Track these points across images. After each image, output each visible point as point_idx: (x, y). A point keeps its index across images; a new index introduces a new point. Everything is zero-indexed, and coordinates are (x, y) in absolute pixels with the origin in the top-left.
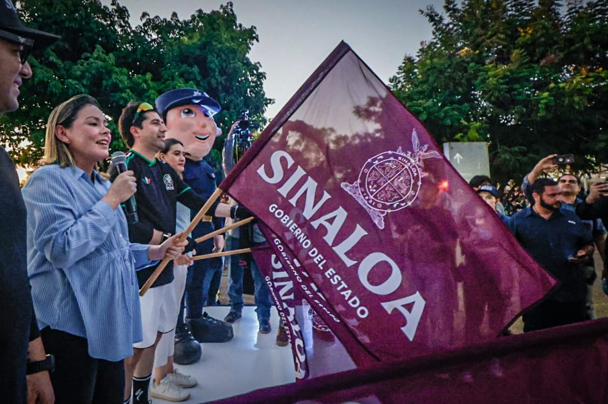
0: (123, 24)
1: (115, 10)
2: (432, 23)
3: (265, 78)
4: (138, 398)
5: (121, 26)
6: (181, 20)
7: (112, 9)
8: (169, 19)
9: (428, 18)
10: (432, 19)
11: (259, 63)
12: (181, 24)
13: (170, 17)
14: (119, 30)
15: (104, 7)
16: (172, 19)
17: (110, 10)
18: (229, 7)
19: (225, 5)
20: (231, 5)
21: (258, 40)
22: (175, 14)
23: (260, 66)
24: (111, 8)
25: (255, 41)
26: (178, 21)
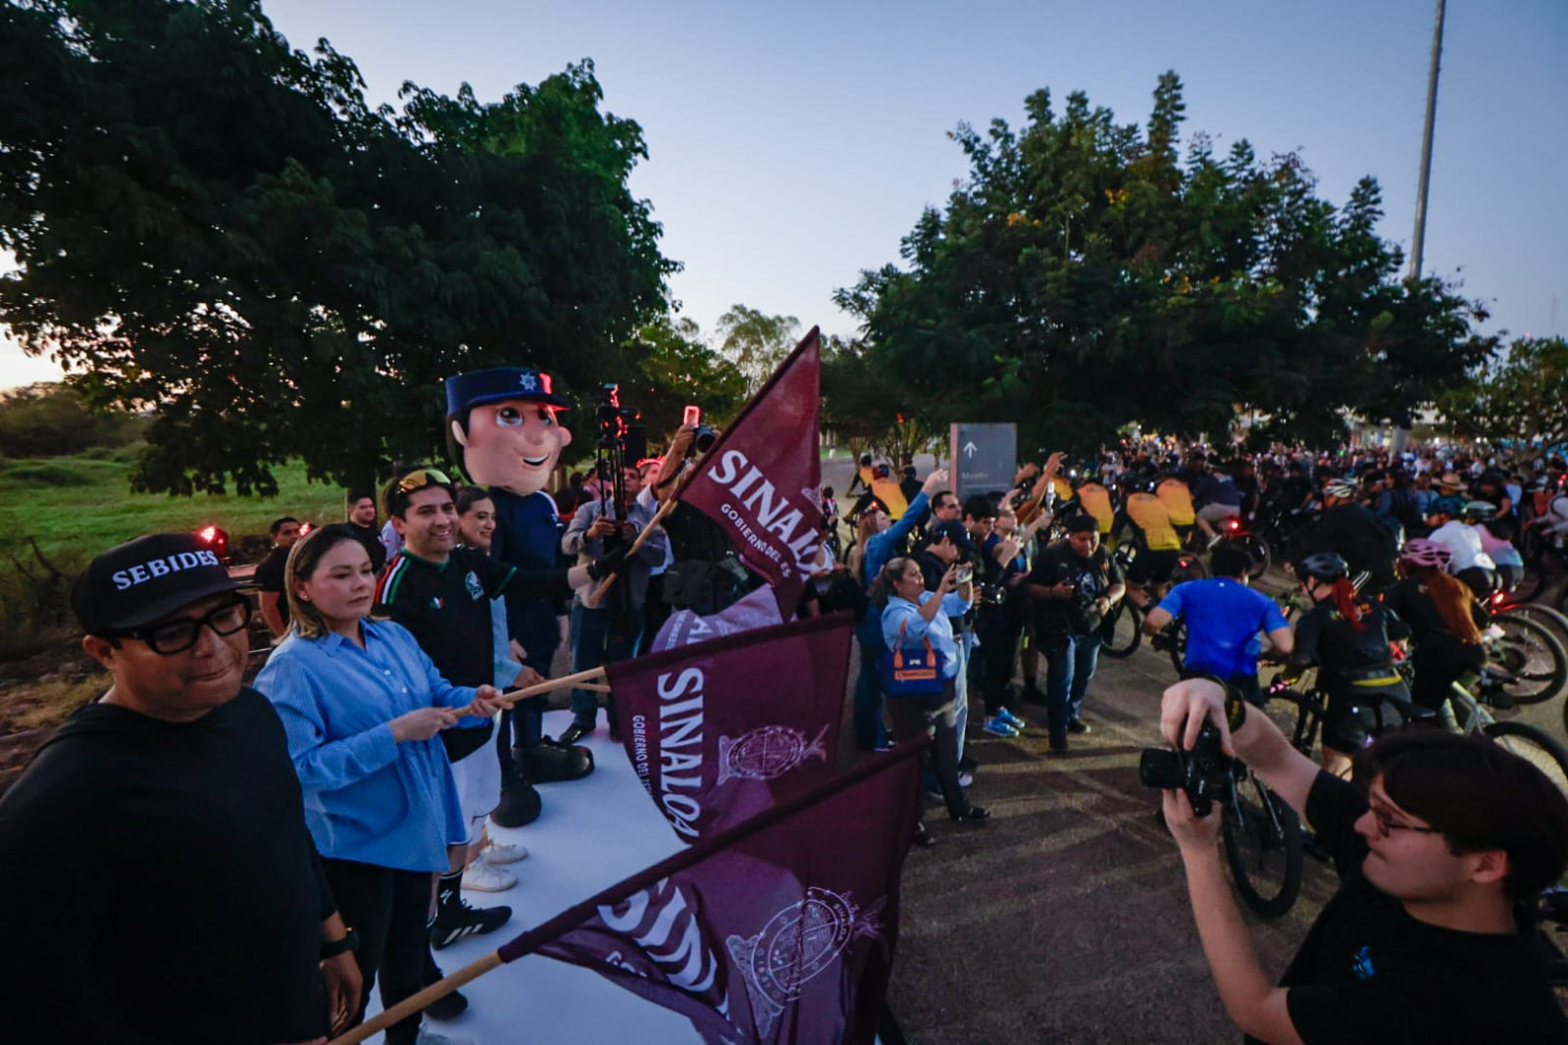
0: (346, 96)
1: (326, 64)
2: (970, 155)
3: (661, 235)
4: (445, 902)
5: (340, 101)
6: (482, 103)
7: (319, 60)
8: (453, 97)
9: (962, 147)
10: (969, 147)
11: (648, 201)
12: (483, 111)
13: (457, 92)
14: (336, 109)
15: (297, 52)
16: (460, 98)
17: (313, 62)
18: (587, 70)
19: (577, 63)
20: (591, 66)
21: (646, 156)
22: (466, 89)
23: (652, 207)
24: (314, 58)
25: (640, 157)
26: (474, 103)
